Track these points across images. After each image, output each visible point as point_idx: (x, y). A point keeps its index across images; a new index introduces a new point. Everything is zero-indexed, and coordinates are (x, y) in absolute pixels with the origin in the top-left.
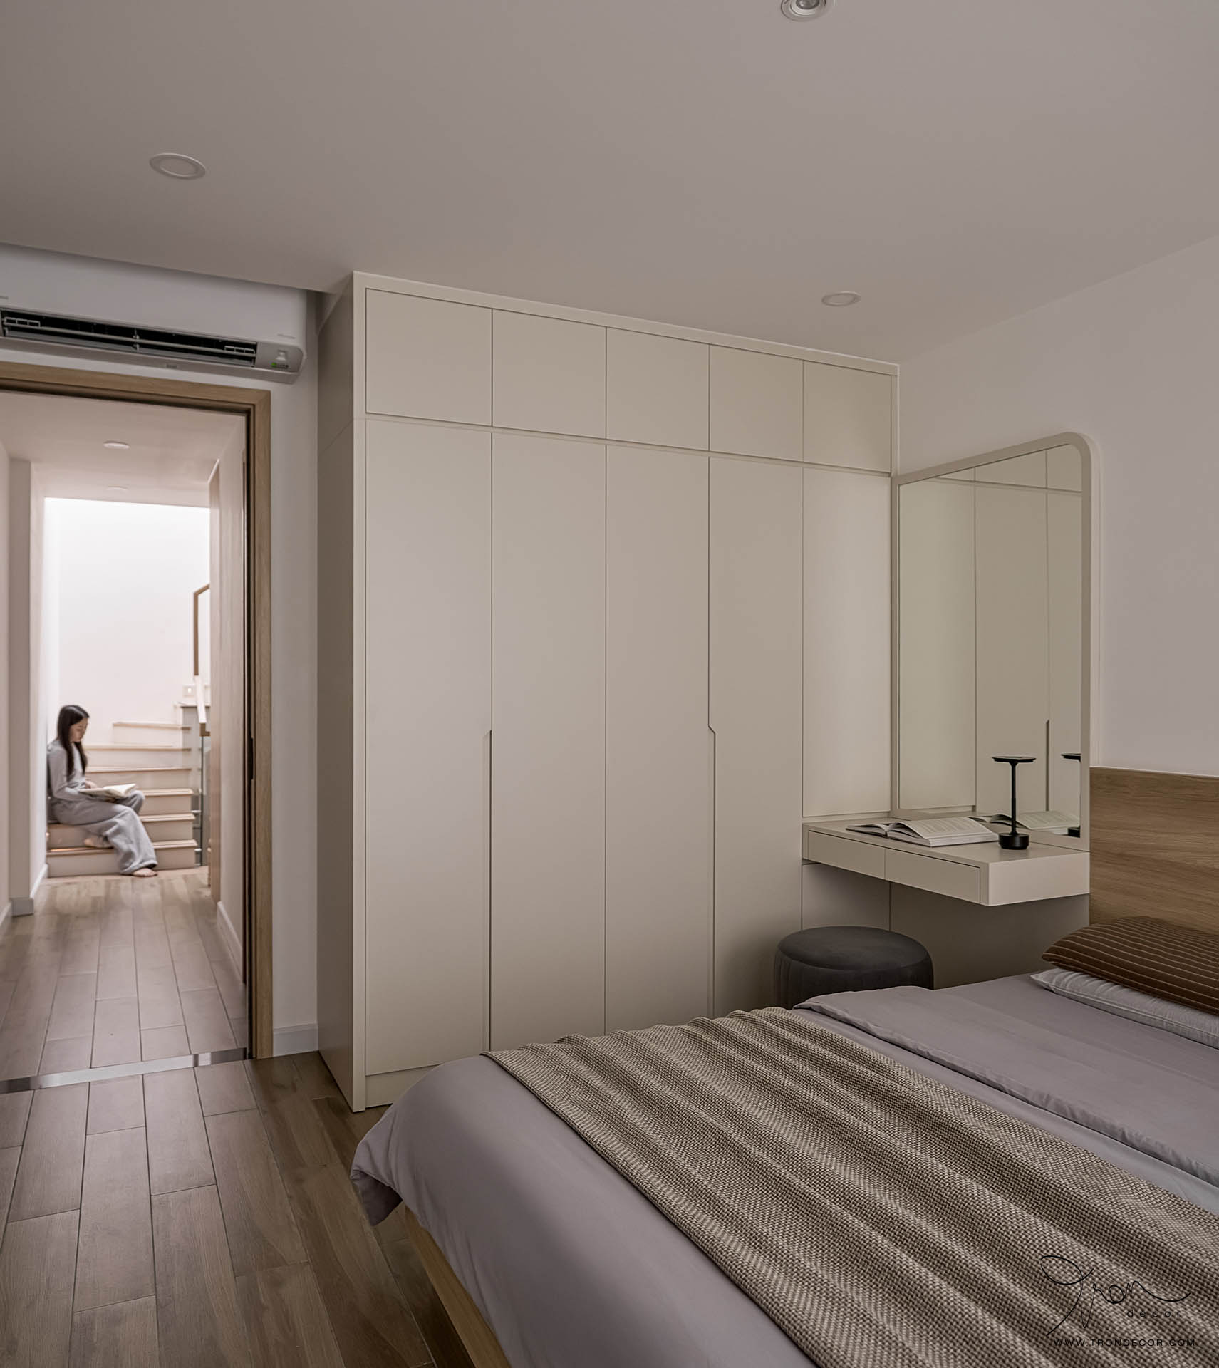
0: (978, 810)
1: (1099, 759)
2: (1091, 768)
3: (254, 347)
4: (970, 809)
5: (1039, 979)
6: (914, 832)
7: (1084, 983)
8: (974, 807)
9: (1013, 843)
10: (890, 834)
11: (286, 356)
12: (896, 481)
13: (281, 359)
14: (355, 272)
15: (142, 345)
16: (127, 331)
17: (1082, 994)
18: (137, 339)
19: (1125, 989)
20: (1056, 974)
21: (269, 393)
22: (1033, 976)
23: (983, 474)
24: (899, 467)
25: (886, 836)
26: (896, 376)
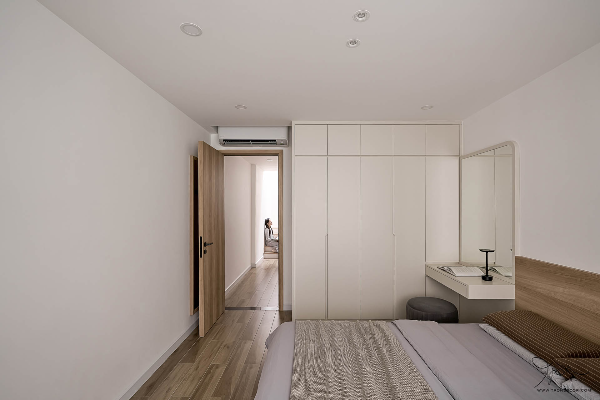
0: (496, 263)
1: (519, 253)
2: (515, 256)
3: (276, 140)
4: (494, 263)
5: (481, 326)
6: (452, 270)
7: (494, 331)
8: (495, 263)
9: (487, 278)
10: (447, 271)
11: (283, 142)
12: (461, 158)
13: (282, 142)
14: (292, 121)
15: (252, 143)
16: (249, 141)
17: (493, 334)
18: (251, 142)
19: (506, 336)
20: (486, 326)
21: (282, 150)
22: (480, 325)
23: (498, 151)
24: (462, 153)
25: (446, 271)
26: (462, 125)
